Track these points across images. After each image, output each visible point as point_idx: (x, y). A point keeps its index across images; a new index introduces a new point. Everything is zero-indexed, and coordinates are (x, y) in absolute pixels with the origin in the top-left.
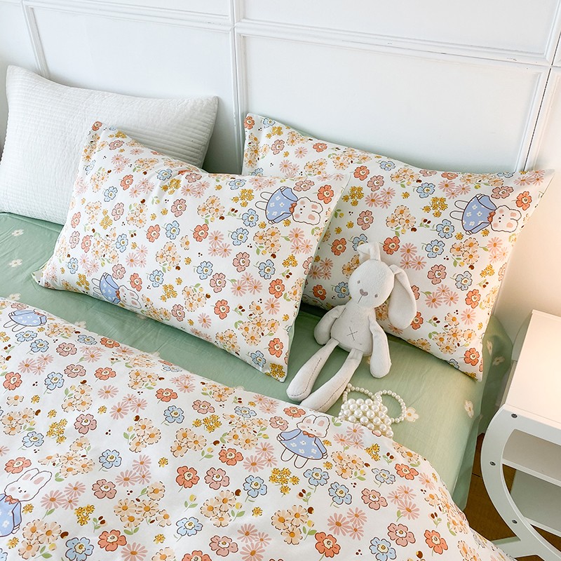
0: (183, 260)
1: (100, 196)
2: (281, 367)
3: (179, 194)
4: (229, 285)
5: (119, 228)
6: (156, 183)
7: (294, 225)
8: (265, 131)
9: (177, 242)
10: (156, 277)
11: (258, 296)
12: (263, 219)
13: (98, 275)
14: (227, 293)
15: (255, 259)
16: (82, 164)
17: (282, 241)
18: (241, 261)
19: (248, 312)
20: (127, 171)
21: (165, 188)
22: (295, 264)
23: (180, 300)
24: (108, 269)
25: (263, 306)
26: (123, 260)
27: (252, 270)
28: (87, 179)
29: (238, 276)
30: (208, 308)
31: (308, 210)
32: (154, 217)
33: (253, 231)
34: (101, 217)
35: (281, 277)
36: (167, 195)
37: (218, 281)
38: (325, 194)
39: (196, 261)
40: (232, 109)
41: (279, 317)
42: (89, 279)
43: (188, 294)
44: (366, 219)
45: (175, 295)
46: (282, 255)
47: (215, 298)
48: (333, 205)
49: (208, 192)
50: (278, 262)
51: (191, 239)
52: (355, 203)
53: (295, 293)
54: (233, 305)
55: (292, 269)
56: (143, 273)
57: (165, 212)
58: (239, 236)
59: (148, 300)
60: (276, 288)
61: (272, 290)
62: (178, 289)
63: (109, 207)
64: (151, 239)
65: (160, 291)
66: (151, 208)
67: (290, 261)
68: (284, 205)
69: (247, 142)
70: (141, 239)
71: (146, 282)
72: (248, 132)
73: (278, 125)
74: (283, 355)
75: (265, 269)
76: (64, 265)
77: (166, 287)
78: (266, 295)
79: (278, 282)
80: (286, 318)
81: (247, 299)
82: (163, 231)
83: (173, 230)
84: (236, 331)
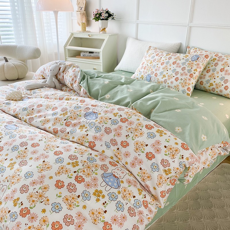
0: (169, 69)
1: (150, 58)
2: (189, 94)
3: (170, 56)
4: (180, 74)
5: (154, 63)
6: (165, 54)
7: (198, 62)
8: (192, 49)
9: (168, 65)
10: (161, 73)
11: (186, 77)
12: (190, 60)
13: (146, 75)
14: (179, 76)
15: (187, 68)
16: (146, 53)
17: (194, 65)
18: (183, 69)
19: (183, 80)
20: (158, 53)
21: (167, 55)
22: (197, 71)
23: (167, 78)
24: (150, 73)
25: (187, 79)
26: (154, 70)
27: (186, 71)
28: (147, 55)
29: (182, 72)
30: (173, 79)
31: (202, 59)
32: (163, 60)
33: (187, 63)
34: (150, 62)
35: (193, 73)
36: (167, 56)
37: (177, 73)
38: (207, 56)
39: (172, 69)
40: (184, 45)
41: (191, 82)
42: (144, 76)
43: (169, 76)
44: (216, 65)
45: (165, 77)
46: (194, 68)
47: (176, 77)
48: (208, 59)
49: (177, 56)
50: (193, 70)
51: (172, 64)
52: (214, 61)
53: (196, 78)
54: (180, 78)
55: (196, 72)
56: (158, 72)
57: (166, 59)
58: (184, 64)
59: (158, 79)
60: (191, 76)
61: (190, 76)
62: (167, 75)
63: (152, 60)
64: (162, 65)
65: (162, 76)
66: (163, 59)
67: (196, 70)
68: (196, 58)
69: (187, 51)
70: (160, 65)
71: (159, 74)
72: (188, 49)
73: (196, 48)
74: (190, 92)
75: (189, 71)
76: (138, 74)
77: (163, 75)
78: (188, 77)
79: (192, 74)
80: (193, 83)
81: (183, 77)
82: (165, 63)
83: (167, 63)
84: (179, 84)
